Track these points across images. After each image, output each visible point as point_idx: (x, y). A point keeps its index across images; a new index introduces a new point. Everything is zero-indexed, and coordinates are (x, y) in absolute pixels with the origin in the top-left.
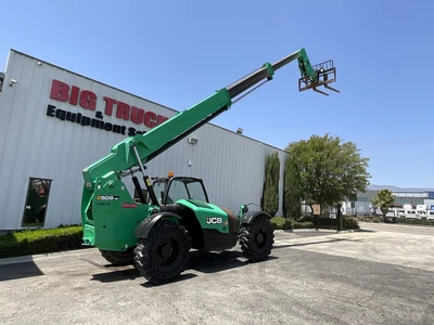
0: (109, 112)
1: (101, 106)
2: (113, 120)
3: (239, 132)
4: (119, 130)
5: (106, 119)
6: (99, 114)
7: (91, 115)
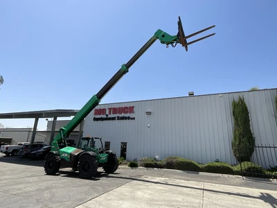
0: (110, 114)
1: (107, 112)
2: (112, 116)
3: (191, 94)
4: (113, 119)
5: (109, 116)
6: (107, 115)
7: (105, 116)
